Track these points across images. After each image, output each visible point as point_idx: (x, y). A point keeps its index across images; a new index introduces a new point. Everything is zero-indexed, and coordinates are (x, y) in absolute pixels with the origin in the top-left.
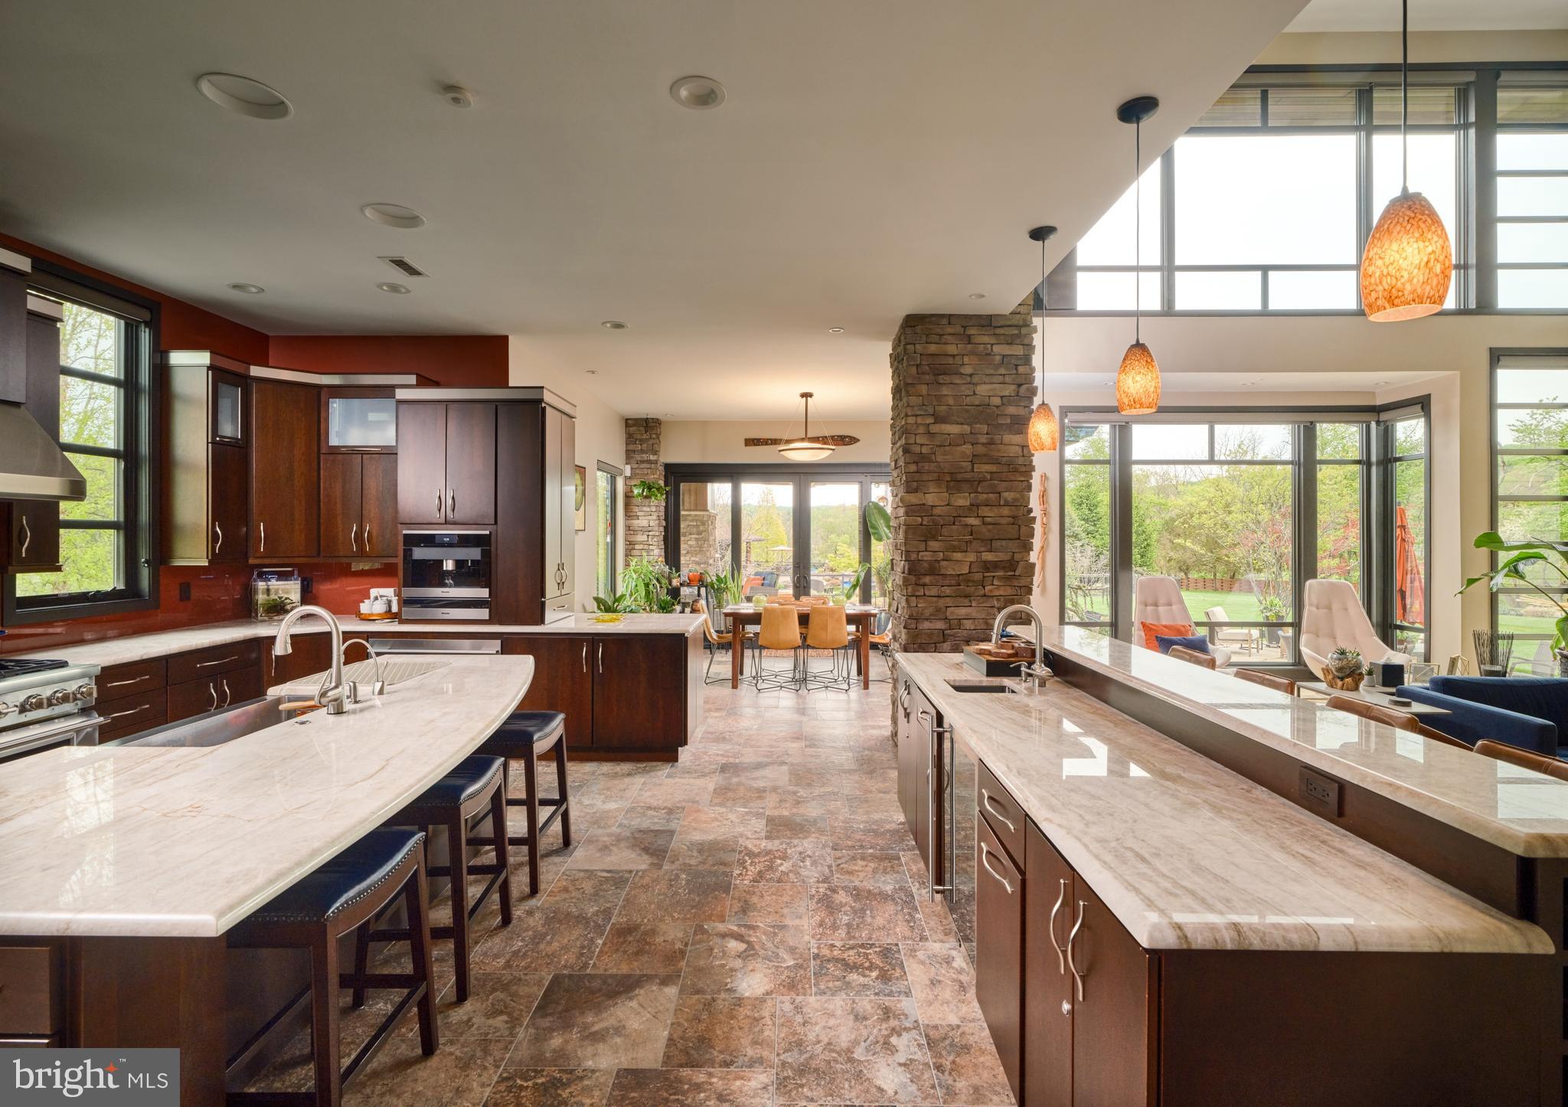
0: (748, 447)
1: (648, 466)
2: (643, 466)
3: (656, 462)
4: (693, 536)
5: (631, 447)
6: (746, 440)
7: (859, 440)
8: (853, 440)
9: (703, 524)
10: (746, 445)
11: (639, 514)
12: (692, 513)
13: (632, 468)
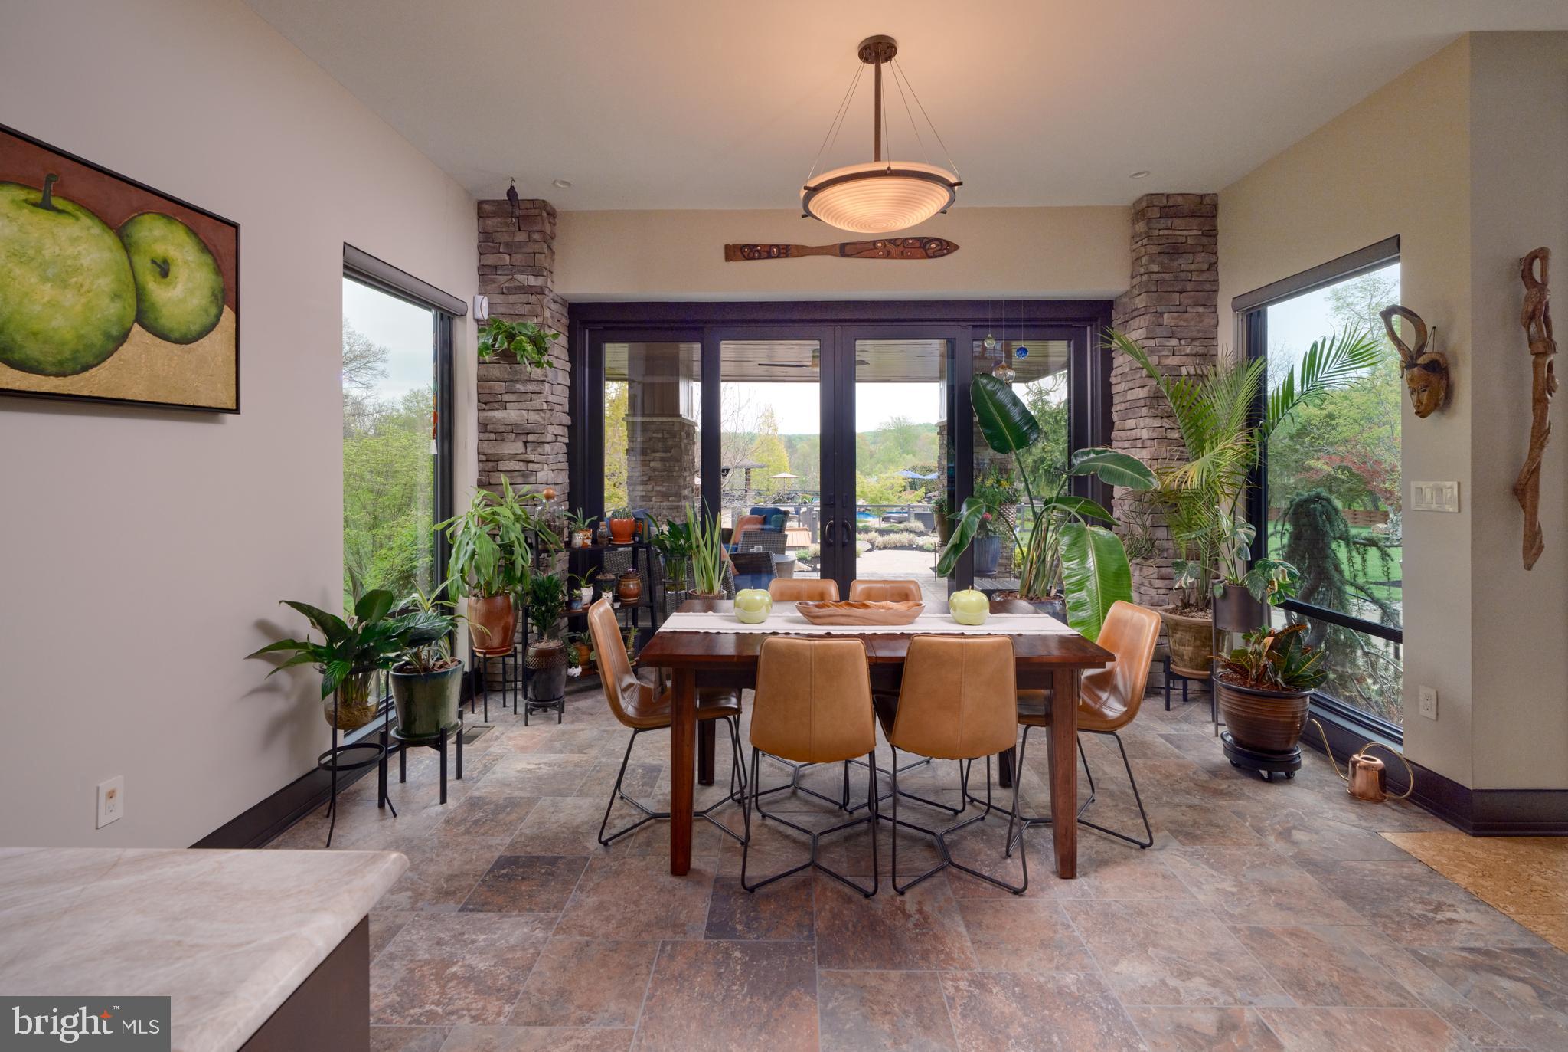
0: (732, 263)
1: (524, 298)
2: (512, 298)
3: (540, 291)
4: (658, 455)
5: (490, 260)
6: (727, 247)
7: (957, 247)
8: (945, 247)
9: (673, 436)
10: (728, 258)
11: (506, 398)
12: (655, 419)
13: (490, 304)
